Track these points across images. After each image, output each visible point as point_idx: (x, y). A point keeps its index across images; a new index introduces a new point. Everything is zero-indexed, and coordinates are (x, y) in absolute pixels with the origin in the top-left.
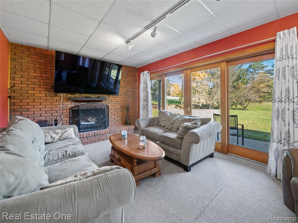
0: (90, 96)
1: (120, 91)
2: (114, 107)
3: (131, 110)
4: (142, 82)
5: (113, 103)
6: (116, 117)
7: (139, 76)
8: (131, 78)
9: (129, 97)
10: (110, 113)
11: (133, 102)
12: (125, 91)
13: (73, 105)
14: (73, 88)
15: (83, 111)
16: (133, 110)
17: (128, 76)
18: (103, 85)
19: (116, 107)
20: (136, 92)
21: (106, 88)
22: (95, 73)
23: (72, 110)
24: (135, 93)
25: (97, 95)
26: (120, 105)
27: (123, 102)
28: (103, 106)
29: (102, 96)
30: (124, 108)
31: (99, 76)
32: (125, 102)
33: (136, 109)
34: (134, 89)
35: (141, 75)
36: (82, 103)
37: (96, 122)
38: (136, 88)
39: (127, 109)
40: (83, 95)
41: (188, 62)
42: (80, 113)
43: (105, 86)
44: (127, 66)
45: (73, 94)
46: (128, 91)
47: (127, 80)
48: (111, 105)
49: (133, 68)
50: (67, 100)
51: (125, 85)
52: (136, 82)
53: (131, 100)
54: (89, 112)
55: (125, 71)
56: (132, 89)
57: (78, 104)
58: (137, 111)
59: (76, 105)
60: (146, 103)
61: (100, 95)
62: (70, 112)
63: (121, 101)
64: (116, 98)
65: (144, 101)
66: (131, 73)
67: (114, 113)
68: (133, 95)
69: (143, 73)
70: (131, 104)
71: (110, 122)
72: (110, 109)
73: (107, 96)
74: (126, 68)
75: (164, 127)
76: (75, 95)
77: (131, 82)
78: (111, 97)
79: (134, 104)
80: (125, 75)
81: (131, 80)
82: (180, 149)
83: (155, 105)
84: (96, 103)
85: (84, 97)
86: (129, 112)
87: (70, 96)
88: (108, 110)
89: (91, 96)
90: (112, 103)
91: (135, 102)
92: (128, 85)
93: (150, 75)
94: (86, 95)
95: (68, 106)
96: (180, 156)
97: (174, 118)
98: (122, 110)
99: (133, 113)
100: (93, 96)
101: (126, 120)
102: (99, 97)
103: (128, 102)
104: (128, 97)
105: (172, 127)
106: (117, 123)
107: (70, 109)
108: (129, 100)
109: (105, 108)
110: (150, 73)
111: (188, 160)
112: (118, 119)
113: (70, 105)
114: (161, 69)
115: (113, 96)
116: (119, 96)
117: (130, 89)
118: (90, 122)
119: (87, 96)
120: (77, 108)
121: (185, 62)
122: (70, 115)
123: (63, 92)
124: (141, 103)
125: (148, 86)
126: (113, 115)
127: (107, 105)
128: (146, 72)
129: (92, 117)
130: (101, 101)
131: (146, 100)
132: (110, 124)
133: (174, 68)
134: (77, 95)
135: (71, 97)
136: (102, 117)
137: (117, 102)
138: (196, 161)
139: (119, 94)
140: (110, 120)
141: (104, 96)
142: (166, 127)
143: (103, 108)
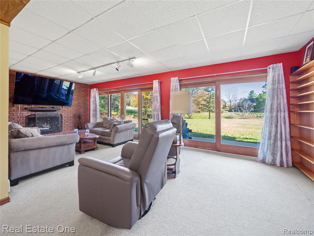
0: (44, 107)
1: (72, 103)
2: (67, 115)
3: (83, 118)
4: (92, 96)
5: (67, 112)
6: (69, 123)
7: (90, 91)
8: (83, 93)
9: (81, 107)
10: (63, 120)
11: (84, 112)
12: (77, 103)
13: (29, 113)
14: (21, 98)
15: (39, 118)
16: (84, 118)
17: (80, 91)
18: (55, 96)
19: (69, 115)
20: (88, 103)
21: (57, 99)
22: (45, 84)
23: (28, 118)
24: (87, 105)
25: (52, 106)
26: (73, 114)
27: (76, 112)
28: (57, 114)
29: (56, 107)
30: (76, 117)
31: (48, 87)
32: (77, 112)
33: (87, 118)
34: (85, 102)
35: (92, 90)
36: (37, 113)
37: (49, 128)
38: (87, 100)
39: (79, 117)
40: (38, 106)
41: (122, 86)
42: (37, 120)
43: (57, 97)
44: (79, 83)
45: (29, 105)
46: (81, 103)
47: (79, 94)
48: (64, 114)
49: (85, 84)
50: (24, 110)
51: (77, 98)
52: (87, 96)
53: (82, 110)
54: (45, 120)
55: (78, 87)
56: (84, 102)
57: (34, 113)
58: (89, 119)
59: (32, 114)
60: (95, 112)
61: (54, 106)
62: (26, 120)
63: (73, 110)
64: (69, 109)
65: (94, 111)
66: (83, 88)
67: (67, 120)
68: (84, 106)
69: (93, 89)
70: (83, 113)
71: (63, 127)
72: (63, 117)
73: (61, 107)
74: (78, 85)
75: (105, 127)
76: (30, 106)
77: (83, 96)
78: (65, 107)
79: (86, 113)
80: (77, 91)
81: (83, 94)
82: (110, 137)
83: (114, 115)
84: (51, 112)
85: (39, 107)
86: (81, 119)
87: (26, 106)
88: (62, 118)
89: (46, 107)
90: (65, 112)
91: (86, 112)
92: (80, 98)
93: (99, 92)
94: (40, 106)
95: (24, 115)
96: (110, 140)
97: (112, 121)
98: (75, 118)
99: (84, 121)
100: (48, 107)
101: (78, 126)
102: (53, 108)
103: (80, 112)
104: (79, 107)
105: (110, 127)
106: (70, 128)
107: (26, 117)
108: (81, 110)
109: (58, 117)
110: (99, 90)
111: (114, 141)
112: (70, 125)
113: (26, 114)
114: (106, 88)
115: (66, 107)
116: (71, 107)
117: (81, 101)
118: (44, 128)
119: (42, 107)
120: (33, 116)
121: (120, 87)
122: (26, 122)
123: (21, 104)
124: (91, 112)
125: (97, 100)
126: (66, 122)
127: (60, 114)
128: (95, 89)
129: (47, 123)
130: (55, 111)
131: (95, 110)
132: (63, 129)
133: (114, 89)
134: (33, 106)
135: (28, 108)
136: (56, 123)
137: (70, 112)
138: (119, 142)
139: (72, 106)
140: (63, 126)
141: (58, 106)
142: (106, 127)
143: (58, 116)
